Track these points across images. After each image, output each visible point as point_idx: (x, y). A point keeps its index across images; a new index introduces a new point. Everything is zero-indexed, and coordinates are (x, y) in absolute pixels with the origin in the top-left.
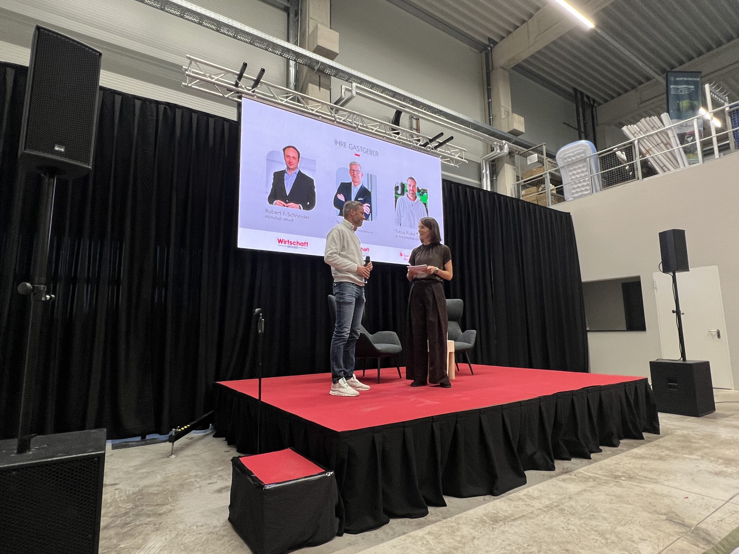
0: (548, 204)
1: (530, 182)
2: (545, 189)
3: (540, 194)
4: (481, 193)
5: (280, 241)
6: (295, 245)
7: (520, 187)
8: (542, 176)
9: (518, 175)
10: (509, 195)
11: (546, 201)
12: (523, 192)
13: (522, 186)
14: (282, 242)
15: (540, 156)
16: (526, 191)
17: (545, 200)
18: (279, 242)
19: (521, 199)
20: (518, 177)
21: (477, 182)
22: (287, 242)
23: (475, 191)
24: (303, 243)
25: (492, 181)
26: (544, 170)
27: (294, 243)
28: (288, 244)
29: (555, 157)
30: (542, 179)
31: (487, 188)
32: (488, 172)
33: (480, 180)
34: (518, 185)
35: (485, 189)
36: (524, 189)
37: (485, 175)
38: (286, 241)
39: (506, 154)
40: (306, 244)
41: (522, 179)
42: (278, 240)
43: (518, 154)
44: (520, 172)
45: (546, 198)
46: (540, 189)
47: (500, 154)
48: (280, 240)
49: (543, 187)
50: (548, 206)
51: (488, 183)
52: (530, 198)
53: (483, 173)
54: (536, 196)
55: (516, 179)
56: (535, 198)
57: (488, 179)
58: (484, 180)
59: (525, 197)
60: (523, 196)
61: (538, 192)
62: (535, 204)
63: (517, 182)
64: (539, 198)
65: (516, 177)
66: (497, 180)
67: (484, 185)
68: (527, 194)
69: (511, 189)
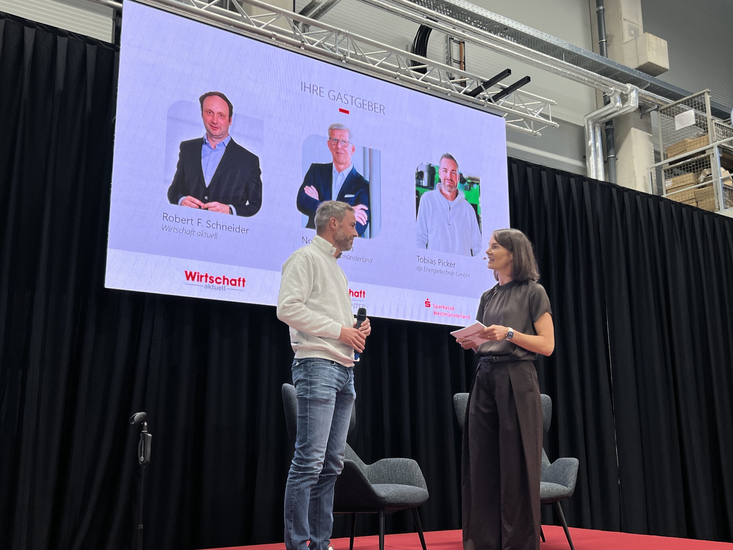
0: (717, 207)
1: (681, 163)
2: (711, 178)
3: (702, 187)
4: (586, 185)
5: (190, 276)
6: (220, 283)
7: (663, 172)
8: (703, 152)
9: (657, 149)
10: (640, 188)
11: (714, 201)
12: (668, 184)
13: (665, 171)
14: (193, 279)
15: (700, 113)
16: (674, 181)
17: (711, 199)
18: (188, 278)
19: (665, 196)
20: (657, 153)
21: (579, 163)
22: (204, 279)
23: (572, 180)
24: (235, 280)
25: (606, 162)
26: (708, 141)
27: (218, 281)
28: (206, 281)
29: (729, 116)
30: (705, 158)
31: (597, 175)
32: (599, 144)
33: (584, 158)
34: (658, 169)
35: (593, 176)
36: (669, 177)
37: (593, 149)
38: (202, 276)
39: (633, 110)
40: (241, 283)
41: (666, 157)
42: (186, 272)
43: (656, 110)
44: (661, 146)
45: (713, 194)
46: (702, 177)
47: (621, 109)
48: (191, 273)
49: (708, 173)
50: (718, 210)
51: (599, 165)
52: (682, 196)
53: (589, 145)
54: (694, 192)
55: (654, 158)
56: (692, 194)
57: (598, 157)
58: (591, 158)
59: (672, 192)
60: (667, 191)
61: (698, 184)
62: (692, 206)
63: (655, 163)
64: (700, 195)
65: (653, 155)
66: (617, 159)
67: (591, 169)
68: (676, 186)
69: (644, 177)
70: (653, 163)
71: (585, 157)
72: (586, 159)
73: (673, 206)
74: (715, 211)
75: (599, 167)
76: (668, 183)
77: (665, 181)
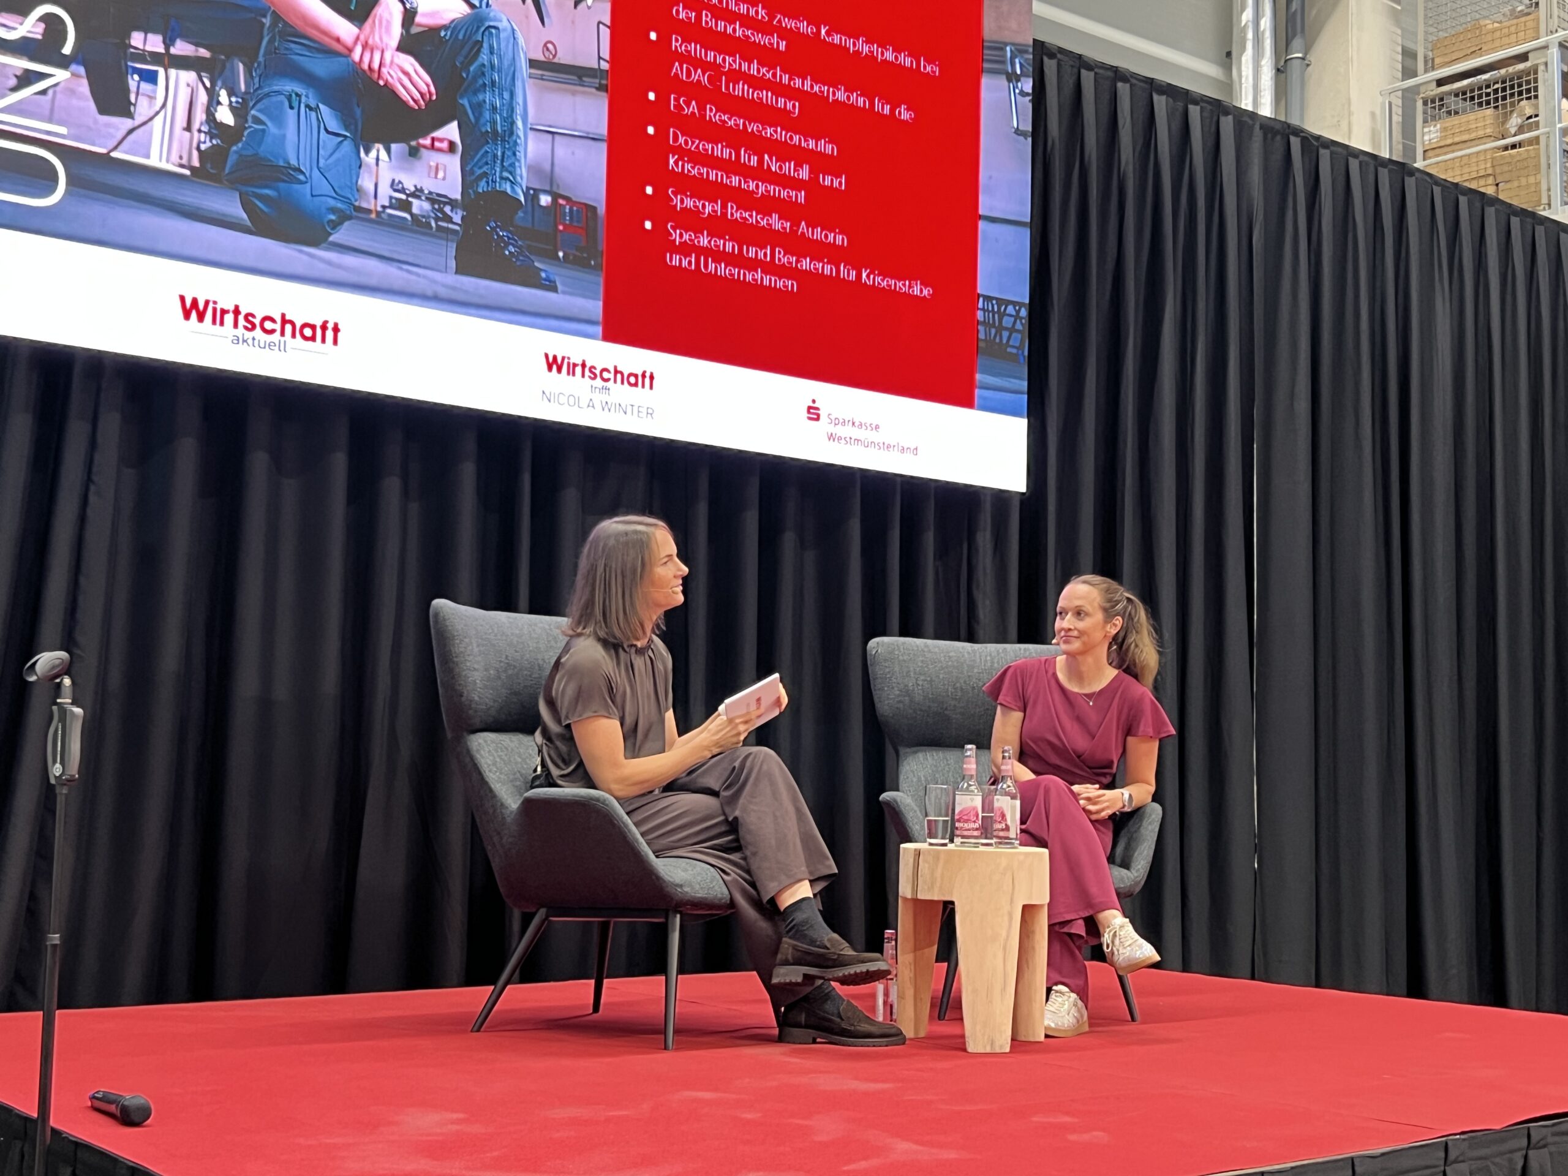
0: (1544, 200)
1: (1465, 82)
2: (1537, 125)
3: (1514, 146)
4: (1227, 124)
5: (192, 309)
6: (272, 331)
7: (1420, 103)
8: (1523, 57)
9: (1410, 45)
10: (1360, 142)
11: (1538, 184)
12: (1430, 134)
13: (1425, 103)
14: (201, 317)
16: (1444, 130)
17: (1532, 180)
18: (187, 315)
19: (1419, 164)
20: (1408, 54)
21: (1212, 70)
22: (229, 318)
24: (313, 327)
25: (1280, 71)
26: (1537, 29)
27: (268, 325)
30: (1526, 72)
31: (1256, 102)
32: (1266, 23)
33: (1227, 58)
34: (1409, 95)
35: (1246, 103)
36: (1434, 118)
37: (1250, 35)
38: (224, 312)
40: (330, 334)
41: (1430, 66)
42: (182, 299)
44: (1421, 36)
45: (1537, 167)
46: (1515, 121)
48: (195, 302)
49: (1529, 111)
50: (1547, 207)
51: (1263, 76)
52: (1462, 166)
53: (1243, 24)
54: (1493, 159)
55: (1400, 67)
56: (1486, 164)
57: (1263, 57)
58: (1244, 59)
59: (1438, 156)
60: (1426, 153)
61: (1503, 138)
62: (1484, 194)
63: (1402, 81)
64: (1506, 168)
65: (1400, 58)
66: (1308, 65)
67: (1243, 86)
68: (1449, 141)
69: (1373, 114)
70: (1398, 79)
71: (1229, 54)
72: (1231, 59)
73: (1437, 190)
74: (1537, 208)
75: (1263, 81)
76: (1430, 131)
77: (1423, 127)
